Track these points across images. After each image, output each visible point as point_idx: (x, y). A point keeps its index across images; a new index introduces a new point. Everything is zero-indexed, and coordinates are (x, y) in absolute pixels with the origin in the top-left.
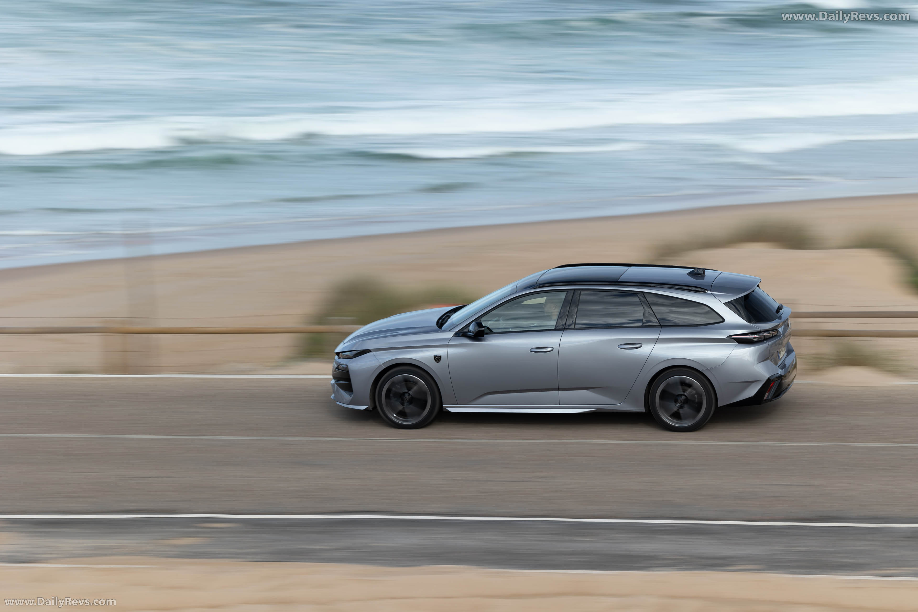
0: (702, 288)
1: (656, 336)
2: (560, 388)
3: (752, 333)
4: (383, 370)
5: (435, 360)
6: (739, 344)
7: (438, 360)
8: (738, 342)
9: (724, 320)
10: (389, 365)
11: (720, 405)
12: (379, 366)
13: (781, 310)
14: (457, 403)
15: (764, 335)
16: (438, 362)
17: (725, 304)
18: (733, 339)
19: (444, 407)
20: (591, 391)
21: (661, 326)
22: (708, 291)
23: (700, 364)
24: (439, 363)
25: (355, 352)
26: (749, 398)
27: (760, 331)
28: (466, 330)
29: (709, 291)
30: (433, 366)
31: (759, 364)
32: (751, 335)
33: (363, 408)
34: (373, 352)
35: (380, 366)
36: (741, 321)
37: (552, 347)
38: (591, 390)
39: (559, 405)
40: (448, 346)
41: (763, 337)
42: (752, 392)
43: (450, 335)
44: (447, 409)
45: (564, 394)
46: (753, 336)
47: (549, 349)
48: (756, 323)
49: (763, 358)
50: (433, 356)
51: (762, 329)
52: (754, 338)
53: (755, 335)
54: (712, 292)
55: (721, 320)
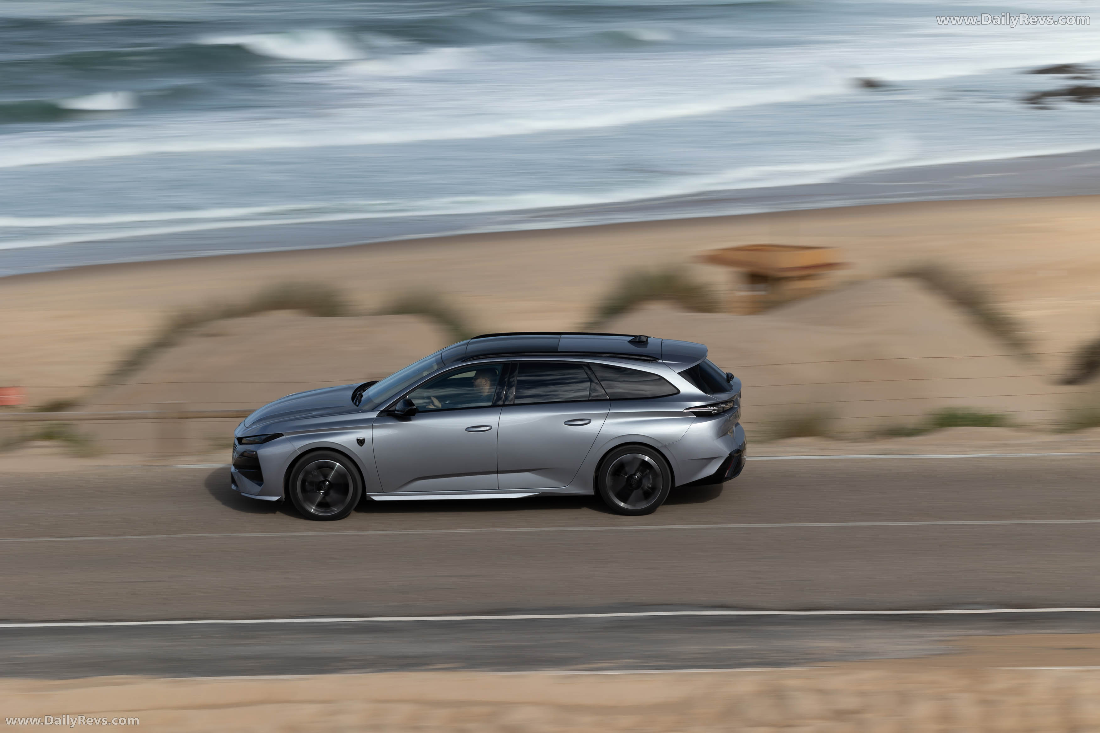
0: (654, 357)
2: (499, 471)
3: (710, 405)
4: (298, 456)
5: (358, 443)
6: (697, 417)
7: (362, 443)
8: (695, 415)
9: (679, 391)
10: (305, 450)
11: (678, 484)
12: (293, 451)
13: (733, 379)
14: (383, 491)
15: (723, 407)
16: (361, 446)
17: (679, 373)
19: (367, 496)
20: (532, 473)
22: (659, 360)
23: (656, 440)
24: (363, 446)
25: (264, 437)
26: (709, 476)
27: (718, 402)
28: (393, 408)
29: (661, 360)
30: (355, 449)
31: (719, 439)
32: (710, 407)
33: (275, 498)
34: (285, 436)
35: (295, 451)
37: (491, 426)
38: (534, 472)
39: (498, 489)
41: (721, 409)
42: (712, 469)
43: (374, 415)
44: (372, 497)
45: (503, 477)
46: (712, 408)
47: (488, 428)
48: (713, 394)
49: (722, 433)
50: (356, 439)
51: (720, 400)
52: (714, 410)
53: (713, 407)
54: (664, 361)
55: (676, 391)
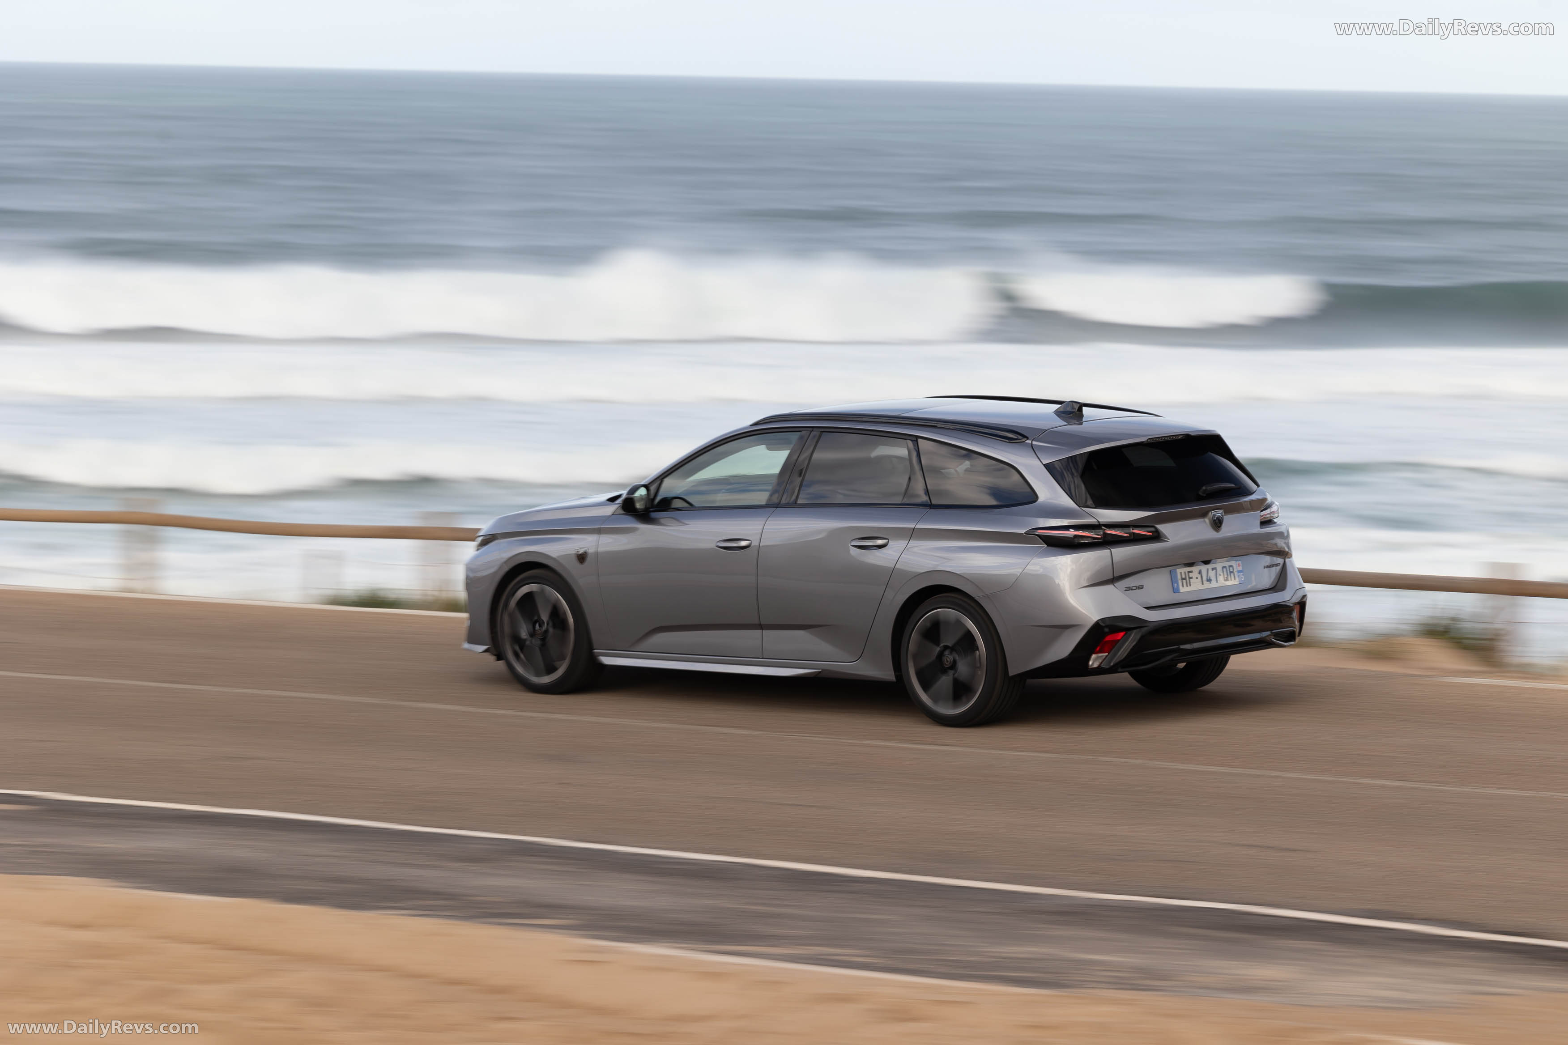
1: (912, 526)
9: (1036, 497)
18: (1038, 535)
21: (930, 506)
36: (1066, 501)
40: (599, 531)
47: (743, 543)
